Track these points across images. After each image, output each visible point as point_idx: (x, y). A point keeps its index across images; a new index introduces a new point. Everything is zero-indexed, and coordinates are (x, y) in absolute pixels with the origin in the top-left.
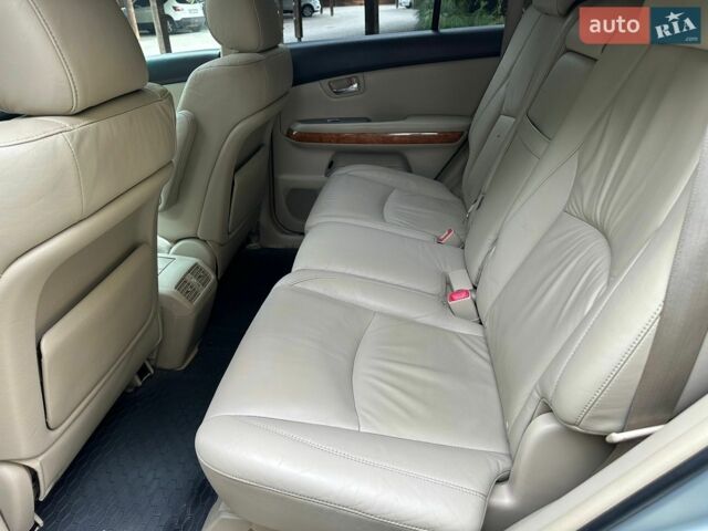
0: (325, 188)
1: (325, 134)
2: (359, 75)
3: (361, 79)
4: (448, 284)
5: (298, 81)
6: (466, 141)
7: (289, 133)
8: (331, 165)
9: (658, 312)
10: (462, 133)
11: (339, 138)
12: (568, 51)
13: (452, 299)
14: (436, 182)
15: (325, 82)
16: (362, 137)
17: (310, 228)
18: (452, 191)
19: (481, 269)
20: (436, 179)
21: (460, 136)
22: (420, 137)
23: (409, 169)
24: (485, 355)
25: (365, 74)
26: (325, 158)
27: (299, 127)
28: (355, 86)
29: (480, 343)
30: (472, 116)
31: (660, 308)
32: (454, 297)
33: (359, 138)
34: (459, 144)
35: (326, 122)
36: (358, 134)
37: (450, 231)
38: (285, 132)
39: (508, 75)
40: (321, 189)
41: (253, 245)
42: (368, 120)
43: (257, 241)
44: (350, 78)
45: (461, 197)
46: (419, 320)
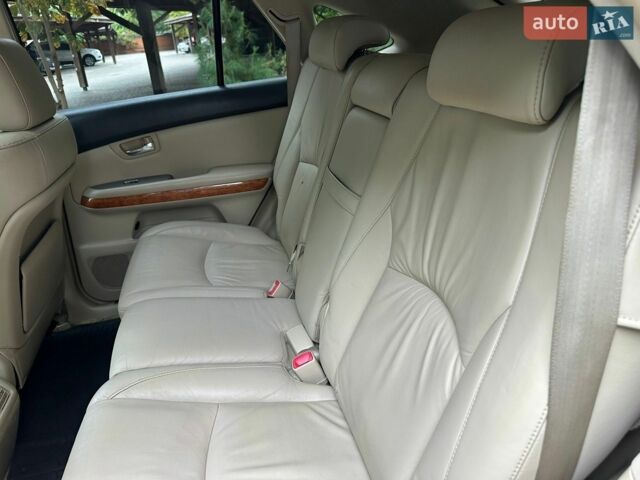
0: (135, 252)
1: (125, 197)
2: (152, 135)
3: (155, 140)
4: (288, 343)
5: (83, 148)
6: (272, 187)
7: (84, 201)
8: (137, 226)
9: (544, 417)
10: (267, 179)
11: (142, 198)
12: (355, 106)
13: (297, 366)
14: (250, 228)
15: (116, 145)
16: (167, 195)
17: (125, 310)
18: (268, 234)
19: (318, 326)
20: (249, 225)
21: (265, 183)
22: (227, 188)
23: (222, 219)
24: (342, 422)
25: (158, 133)
26: (130, 221)
27: (94, 194)
28: (150, 145)
29: (332, 408)
30: (273, 162)
31: (546, 412)
32: (299, 363)
33: (165, 196)
34: (266, 189)
35: (125, 185)
36: (163, 193)
37: (277, 283)
38: (79, 201)
39: (300, 124)
40: (131, 253)
41: (62, 326)
42: (171, 178)
43: (67, 320)
44: (142, 139)
45: (277, 239)
46: (268, 400)
